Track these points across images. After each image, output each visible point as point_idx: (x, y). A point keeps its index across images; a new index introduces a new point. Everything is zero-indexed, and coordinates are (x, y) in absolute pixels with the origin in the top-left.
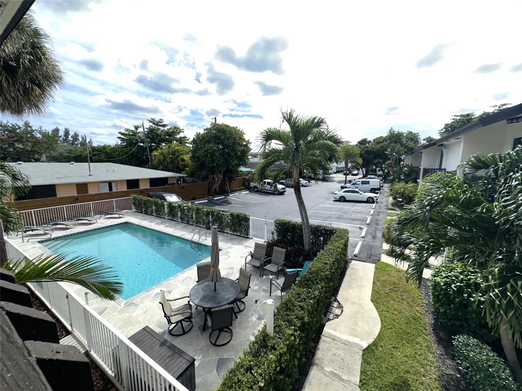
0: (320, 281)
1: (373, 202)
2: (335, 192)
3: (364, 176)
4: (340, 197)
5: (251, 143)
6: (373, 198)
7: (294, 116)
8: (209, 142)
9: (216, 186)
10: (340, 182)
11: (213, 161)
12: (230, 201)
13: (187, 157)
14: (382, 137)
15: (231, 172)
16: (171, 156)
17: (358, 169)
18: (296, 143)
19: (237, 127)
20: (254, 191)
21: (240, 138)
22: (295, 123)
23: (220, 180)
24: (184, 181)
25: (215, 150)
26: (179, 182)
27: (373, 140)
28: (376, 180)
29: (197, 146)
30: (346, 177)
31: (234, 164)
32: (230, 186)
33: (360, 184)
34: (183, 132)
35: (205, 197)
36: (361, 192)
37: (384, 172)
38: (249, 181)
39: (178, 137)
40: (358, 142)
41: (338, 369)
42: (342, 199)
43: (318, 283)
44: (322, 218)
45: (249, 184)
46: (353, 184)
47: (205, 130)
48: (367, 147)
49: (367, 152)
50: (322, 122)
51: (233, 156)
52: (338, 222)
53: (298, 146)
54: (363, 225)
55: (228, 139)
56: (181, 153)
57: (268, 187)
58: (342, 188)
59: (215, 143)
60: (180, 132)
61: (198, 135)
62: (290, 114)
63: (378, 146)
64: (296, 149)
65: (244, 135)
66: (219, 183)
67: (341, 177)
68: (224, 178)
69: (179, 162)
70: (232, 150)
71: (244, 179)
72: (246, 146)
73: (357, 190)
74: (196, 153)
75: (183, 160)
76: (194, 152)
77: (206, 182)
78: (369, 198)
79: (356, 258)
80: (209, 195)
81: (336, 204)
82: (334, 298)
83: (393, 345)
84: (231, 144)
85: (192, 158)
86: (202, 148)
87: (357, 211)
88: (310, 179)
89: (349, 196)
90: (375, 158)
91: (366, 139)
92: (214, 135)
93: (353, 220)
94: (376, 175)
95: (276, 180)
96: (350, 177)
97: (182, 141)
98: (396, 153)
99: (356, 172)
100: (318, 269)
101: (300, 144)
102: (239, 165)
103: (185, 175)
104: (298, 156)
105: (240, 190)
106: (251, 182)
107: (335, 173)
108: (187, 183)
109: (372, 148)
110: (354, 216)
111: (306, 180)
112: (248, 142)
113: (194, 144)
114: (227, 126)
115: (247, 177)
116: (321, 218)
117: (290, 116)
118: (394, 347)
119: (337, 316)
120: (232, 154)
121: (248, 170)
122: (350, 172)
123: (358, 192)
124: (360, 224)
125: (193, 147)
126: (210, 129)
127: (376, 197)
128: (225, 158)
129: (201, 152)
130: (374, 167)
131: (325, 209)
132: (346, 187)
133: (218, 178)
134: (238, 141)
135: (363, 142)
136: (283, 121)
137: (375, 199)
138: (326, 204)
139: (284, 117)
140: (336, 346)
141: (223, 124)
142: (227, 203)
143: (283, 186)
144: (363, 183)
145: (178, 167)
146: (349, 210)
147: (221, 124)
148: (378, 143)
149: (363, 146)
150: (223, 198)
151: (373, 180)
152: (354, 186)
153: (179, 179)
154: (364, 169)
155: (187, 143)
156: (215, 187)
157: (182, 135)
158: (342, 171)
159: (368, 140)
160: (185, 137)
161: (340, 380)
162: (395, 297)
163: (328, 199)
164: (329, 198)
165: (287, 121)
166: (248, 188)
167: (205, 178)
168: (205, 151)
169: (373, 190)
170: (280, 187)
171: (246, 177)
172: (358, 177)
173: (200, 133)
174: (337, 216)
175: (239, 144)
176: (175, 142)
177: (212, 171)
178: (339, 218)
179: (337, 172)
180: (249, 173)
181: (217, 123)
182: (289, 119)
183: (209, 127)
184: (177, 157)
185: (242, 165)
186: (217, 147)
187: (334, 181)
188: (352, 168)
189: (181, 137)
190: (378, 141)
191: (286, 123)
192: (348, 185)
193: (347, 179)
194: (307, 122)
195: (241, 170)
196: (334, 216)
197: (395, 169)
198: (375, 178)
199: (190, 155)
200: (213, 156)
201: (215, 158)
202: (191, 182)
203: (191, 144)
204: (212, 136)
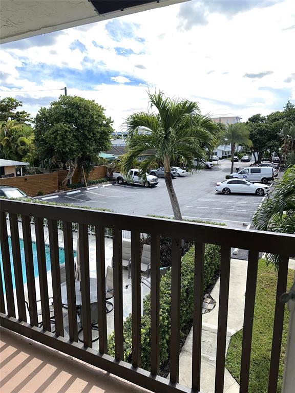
0: (190, 273)
1: (263, 195)
2: (218, 184)
3: (256, 163)
4: (224, 190)
5: (113, 122)
6: (263, 190)
7: (164, 99)
8: (58, 120)
9: (69, 177)
10: (225, 170)
11: (65, 145)
12: (88, 196)
13: (29, 140)
14: (278, 112)
15: (88, 159)
16: (6, 138)
17: (250, 154)
18: (166, 131)
19: (94, 101)
20: (119, 183)
21: (99, 116)
22: (165, 107)
23: (74, 170)
24: (25, 171)
25: (66, 131)
26: (18, 173)
27: (267, 116)
28: (269, 167)
29: (42, 125)
30: (233, 164)
31: (92, 148)
32: (87, 177)
33: (250, 173)
34: (21, 106)
35: (54, 192)
36: (249, 183)
37: (280, 157)
38: (111, 171)
39: (15, 111)
40: (249, 119)
41: (206, 353)
42: (226, 192)
43: (187, 274)
44: (201, 215)
45: (112, 174)
46: (241, 173)
47: (52, 104)
48: (260, 126)
49: (261, 133)
50: (193, 106)
51: (90, 139)
52: (219, 218)
53: (168, 133)
54: (248, 221)
55: (84, 116)
56: (20, 133)
57: (136, 178)
58: (228, 177)
59: (67, 121)
60: (17, 106)
61: (43, 111)
62: (159, 97)
63: (274, 124)
64: (166, 138)
65: (104, 111)
66: (73, 172)
67: (227, 163)
68: (79, 167)
69: (18, 146)
70: (89, 132)
71: (106, 168)
72: (107, 125)
73: (244, 180)
74: (40, 134)
75: (23, 143)
76: (38, 132)
77: (55, 172)
78: (259, 189)
79: (235, 256)
80: (59, 189)
81: (217, 198)
82: (208, 295)
83: (260, 331)
84: (88, 124)
85: (36, 141)
86: (48, 128)
87: (242, 205)
88: (189, 167)
89: (234, 188)
90: (269, 140)
91: (259, 115)
92: (65, 111)
93: (236, 215)
94: (270, 160)
95: (146, 169)
96: (237, 165)
97: (20, 117)
98: (290, 135)
99: (246, 157)
100: (189, 262)
101: (170, 132)
102: (98, 151)
103: (27, 164)
104: (168, 145)
105: (100, 182)
106: (113, 171)
107: (220, 159)
108: (29, 174)
109: (266, 126)
110: (238, 211)
111: (183, 169)
112: (109, 121)
113: (37, 122)
114: (82, 100)
115: (109, 166)
116: (198, 214)
117: (159, 99)
118: (261, 333)
119: (209, 310)
120: (90, 137)
121: (110, 156)
122: (240, 158)
123: (245, 183)
124: (244, 221)
125: (36, 126)
126: (59, 103)
127: (267, 188)
128: (80, 142)
129: (48, 133)
130: (268, 151)
131: (206, 204)
132: (232, 177)
133: (72, 167)
134: (96, 120)
135: (255, 119)
136: (152, 105)
137: (265, 190)
138: (206, 198)
139: (153, 101)
140: (206, 335)
141: (76, 97)
142: (85, 198)
143: (155, 177)
144: (253, 171)
145: (17, 153)
146: (233, 205)
147: (73, 96)
148: (274, 120)
149: (255, 124)
150: (79, 193)
151: (266, 167)
152: (241, 176)
153: (18, 168)
154: (256, 154)
155: (27, 120)
156: (67, 179)
157: (19, 109)
158: (229, 156)
159: (261, 117)
160: (24, 112)
161: (208, 361)
162: (270, 291)
163: (209, 192)
164: (211, 191)
165: (155, 104)
166: (111, 179)
167: (55, 167)
168: (55, 132)
169: (265, 181)
170: (150, 178)
171: (107, 166)
172: (249, 163)
173: (45, 109)
174: (218, 211)
175: (97, 123)
176: (10, 119)
177: (64, 157)
178: (220, 214)
179: (223, 158)
180: (111, 160)
181: (68, 95)
182: (158, 102)
183: (58, 100)
184: (15, 140)
185: (102, 150)
186: (69, 128)
187: (218, 170)
188: (243, 152)
189: (18, 112)
190: (274, 118)
191: (155, 107)
192: (235, 174)
193: (234, 166)
194: (178, 107)
195: (101, 156)
196: (214, 212)
197: (289, 154)
198: (269, 165)
199: (32, 137)
200: (64, 138)
201: (67, 142)
202: (34, 173)
203: (33, 122)
204: (61, 112)
